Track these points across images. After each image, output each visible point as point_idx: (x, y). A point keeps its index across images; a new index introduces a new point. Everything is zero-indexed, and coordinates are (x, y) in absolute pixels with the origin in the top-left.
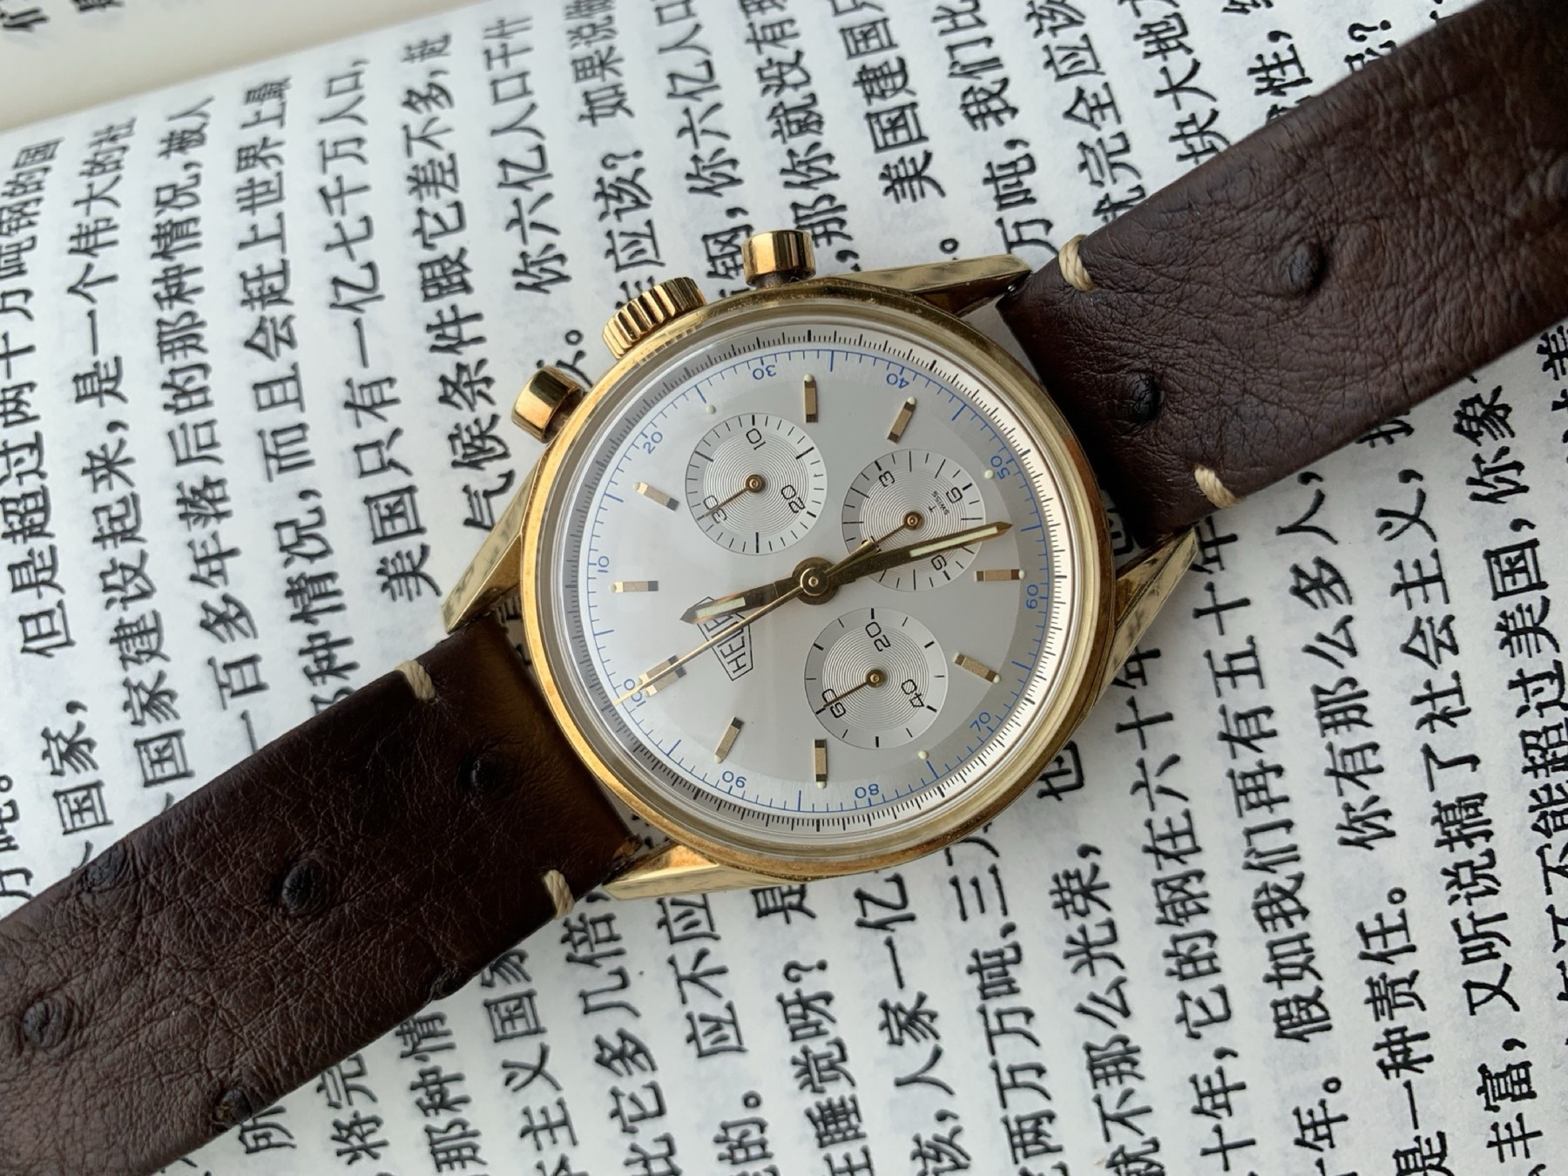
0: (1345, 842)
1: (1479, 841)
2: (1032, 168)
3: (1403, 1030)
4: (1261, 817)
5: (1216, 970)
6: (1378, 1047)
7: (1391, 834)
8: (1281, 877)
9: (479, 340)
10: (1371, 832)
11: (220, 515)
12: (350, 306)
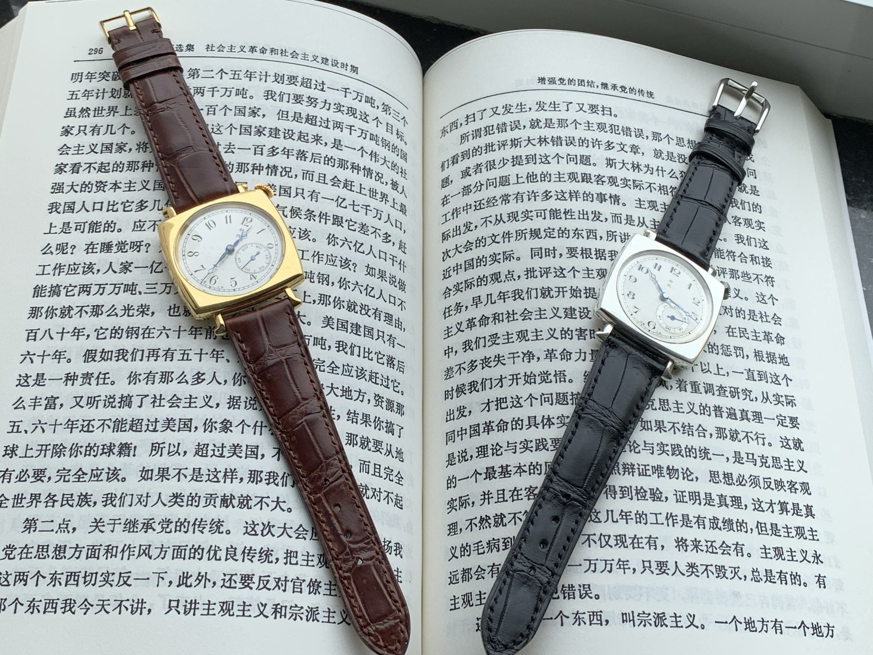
0: (132, 372)
1: (119, 405)
2: (322, 348)
3: (77, 380)
4: (146, 354)
5: (111, 337)
6: (75, 373)
7: (129, 384)
8: (129, 357)
9: (320, 222)
10: (132, 379)
11: (297, 157)
12: (337, 200)
